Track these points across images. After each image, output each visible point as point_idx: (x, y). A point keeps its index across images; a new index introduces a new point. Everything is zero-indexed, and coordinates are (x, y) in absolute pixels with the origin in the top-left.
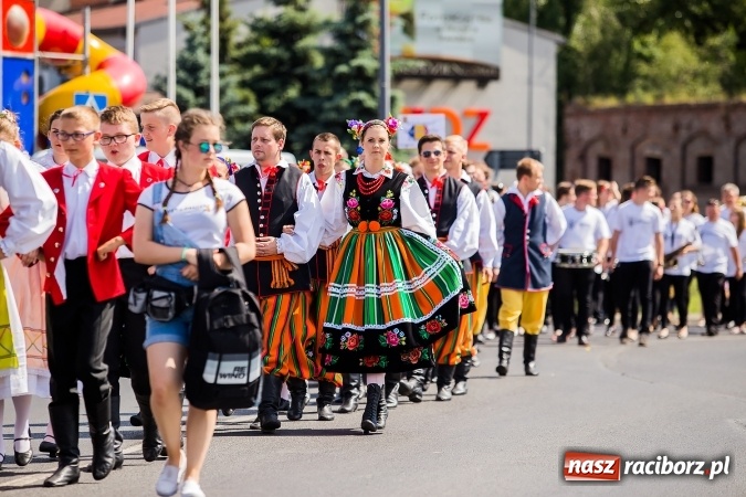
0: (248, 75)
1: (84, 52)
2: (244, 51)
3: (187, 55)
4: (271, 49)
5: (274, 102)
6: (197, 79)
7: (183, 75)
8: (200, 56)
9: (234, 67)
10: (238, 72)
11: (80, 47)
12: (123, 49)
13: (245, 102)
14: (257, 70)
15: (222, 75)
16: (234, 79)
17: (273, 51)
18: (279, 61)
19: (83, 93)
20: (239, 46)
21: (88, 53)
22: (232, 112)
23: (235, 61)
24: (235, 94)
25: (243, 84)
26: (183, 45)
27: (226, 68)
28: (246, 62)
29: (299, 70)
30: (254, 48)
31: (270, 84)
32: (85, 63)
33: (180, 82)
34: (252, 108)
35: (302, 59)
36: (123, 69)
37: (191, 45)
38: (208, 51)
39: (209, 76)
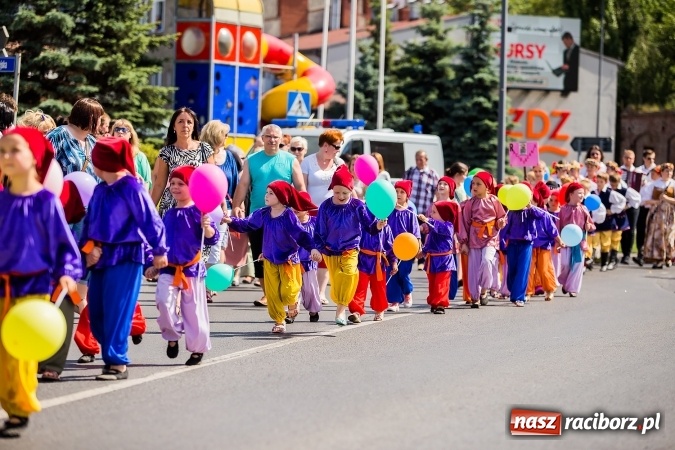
0: (402, 84)
1: (293, 65)
2: (400, 67)
3: (360, 68)
4: (418, 65)
5: (420, 103)
6: (366, 85)
7: (358, 82)
8: (370, 69)
9: (393, 77)
10: (396, 81)
11: (291, 61)
12: (320, 64)
13: (399, 102)
14: (409, 80)
15: (385, 83)
16: (393, 85)
17: (420, 67)
18: (424, 74)
19: (294, 91)
20: (397, 63)
21: (296, 65)
22: (390, 109)
23: (394, 73)
24: (393, 96)
25: (398, 90)
26: (359, 62)
27: (388, 78)
28: (401, 74)
29: (438, 81)
30: (407, 65)
31: (417, 90)
32: (293, 72)
33: (357, 88)
34: (404, 106)
35: (440, 73)
36: (320, 76)
37: (363, 62)
38: (376, 66)
39: (376, 83)
